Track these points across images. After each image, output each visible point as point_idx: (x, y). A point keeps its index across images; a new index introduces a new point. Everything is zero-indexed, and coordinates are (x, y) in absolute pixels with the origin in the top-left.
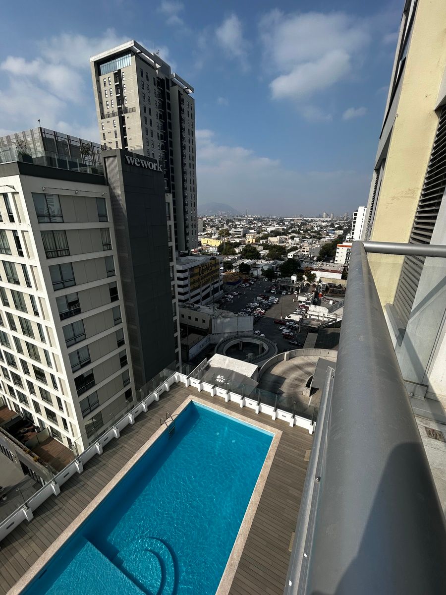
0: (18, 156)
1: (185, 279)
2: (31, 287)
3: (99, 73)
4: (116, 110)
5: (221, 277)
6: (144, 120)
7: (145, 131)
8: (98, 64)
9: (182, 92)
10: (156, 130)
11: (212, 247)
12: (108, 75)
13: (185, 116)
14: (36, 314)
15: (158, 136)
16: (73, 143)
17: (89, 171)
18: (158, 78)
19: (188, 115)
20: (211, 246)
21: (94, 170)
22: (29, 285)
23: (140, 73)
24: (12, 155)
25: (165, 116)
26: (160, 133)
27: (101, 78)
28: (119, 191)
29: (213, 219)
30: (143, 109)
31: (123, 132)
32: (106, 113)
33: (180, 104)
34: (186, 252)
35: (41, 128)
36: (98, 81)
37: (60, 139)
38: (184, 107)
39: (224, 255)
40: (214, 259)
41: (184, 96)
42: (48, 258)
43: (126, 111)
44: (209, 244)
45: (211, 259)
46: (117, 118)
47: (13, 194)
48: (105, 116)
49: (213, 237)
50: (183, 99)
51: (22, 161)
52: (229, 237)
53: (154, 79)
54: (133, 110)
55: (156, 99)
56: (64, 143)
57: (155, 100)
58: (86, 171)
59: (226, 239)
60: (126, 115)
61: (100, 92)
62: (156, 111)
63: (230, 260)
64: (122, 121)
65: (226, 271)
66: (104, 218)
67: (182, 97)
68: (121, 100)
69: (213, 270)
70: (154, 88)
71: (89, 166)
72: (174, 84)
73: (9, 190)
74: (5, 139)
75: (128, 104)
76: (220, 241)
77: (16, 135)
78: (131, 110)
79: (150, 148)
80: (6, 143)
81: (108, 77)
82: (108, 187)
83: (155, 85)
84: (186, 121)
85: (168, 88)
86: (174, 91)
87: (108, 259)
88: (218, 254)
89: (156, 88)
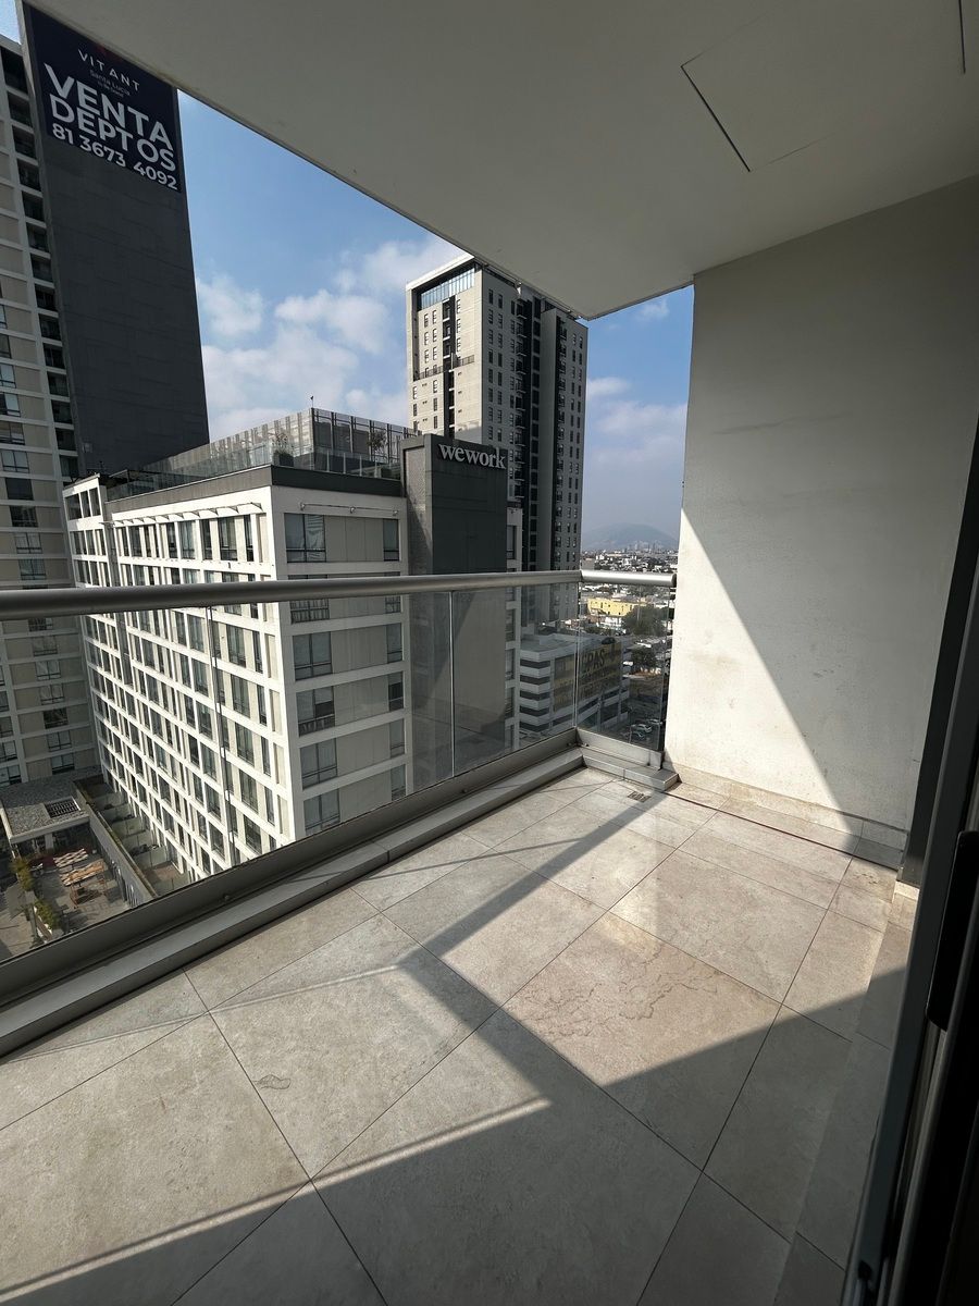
0: (274, 457)
1: (544, 680)
2: (261, 671)
3: (418, 306)
4: (440, 364)
5: (624, 683)
6: (488, 375)
7: (488, 395)
8: (418, 293)
9: (564, 317)
10: (509, 391)
11: (612, 617)
12: (432, 308)
13: (567, 360)
14: (263, 720)
15: (512, 402)
16: (358, 428)
17: (377, 474)
18: (520, 300)
19: (574, 357)
20: (608, 615)
21: (385, 472)
22: (259, 668)
23: (488, 297)
24: (266, 455)
25: (528, 366)
26: (516, 395)
27: (421, 314)
28: (423, 507)
29: (618, 559)
30: (488, 357)
31: (449, 398)
32: (422, 370)
33: (558, 339)
34: (553, 624)
35: (313, 409)
36: (415, 320)
37: (339, 424)
38: (568, 344)
39: (637, 634)
40: (610, 641)
41: (568, 325)
42: (293, 621)
43: (457, 363)
44: (605, 610)
45: (603, 643)
46: (440, 377)
47: (259, 515)
48: (421, 376)
49: (615, 595)
50: (566, 331)
51: (278, 464)
52: (652, 597)
53: (513, 303)
54: (470, 360)
55: (514, 337)
56: (345, 430)
57: (511, 338)
58: (372, 474)
59: (643, 600)
60: (456, 371)
61: (416, 337)
62: (511, 356)
63: (649, 646)
64: (449, 381)
65: (638, 671)
66: (393, 555)
67: (563, 327)
68: (450, 346)
69: (606, 665)
70: (511, 319)
71: (378, 464)
72: (549, 306)
73: (252, 510)
74: (260, 430)
75: (461, 352)
76: (629, 604)
77: (277, 423)
78: (467, 360)
79: (495, 424)
80: (260, 435)
81: (433, 310)
82: (405, 500)
83: (513, 313)
84: (569, 369)
85: (538, 316)
86: (549, 319)
87: (391, 630)
88: (624, 632)
89: (514, 318)
